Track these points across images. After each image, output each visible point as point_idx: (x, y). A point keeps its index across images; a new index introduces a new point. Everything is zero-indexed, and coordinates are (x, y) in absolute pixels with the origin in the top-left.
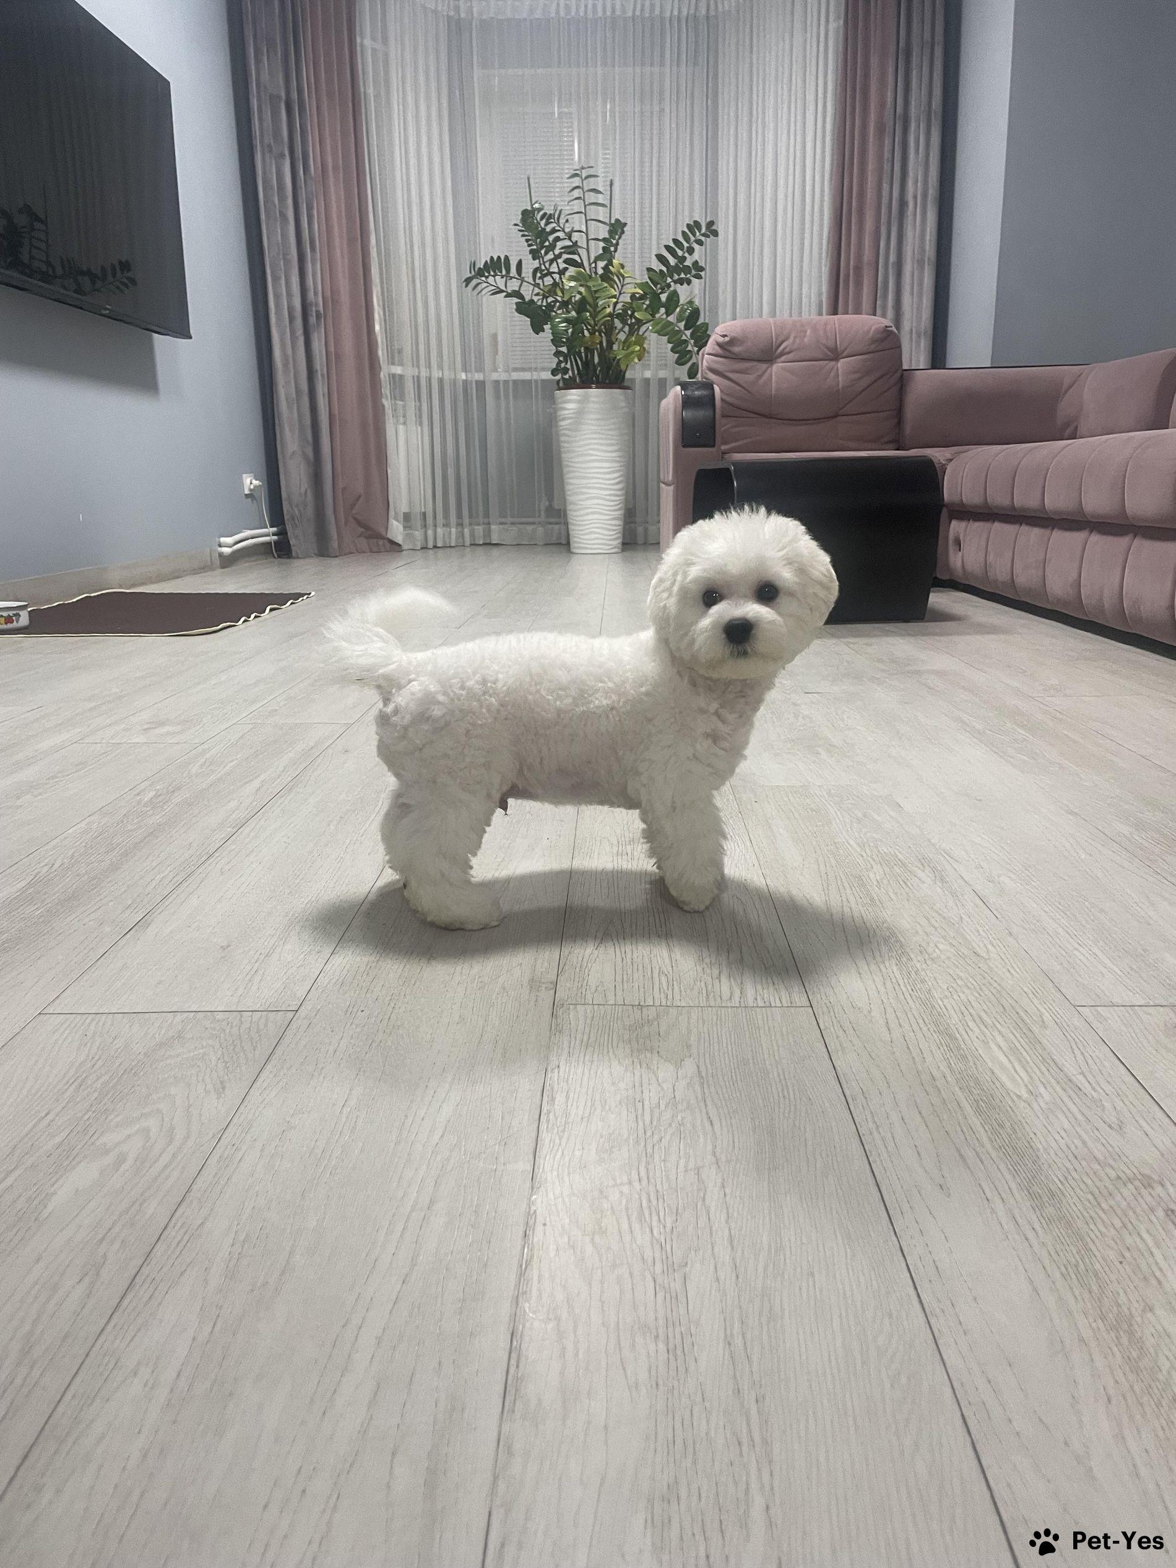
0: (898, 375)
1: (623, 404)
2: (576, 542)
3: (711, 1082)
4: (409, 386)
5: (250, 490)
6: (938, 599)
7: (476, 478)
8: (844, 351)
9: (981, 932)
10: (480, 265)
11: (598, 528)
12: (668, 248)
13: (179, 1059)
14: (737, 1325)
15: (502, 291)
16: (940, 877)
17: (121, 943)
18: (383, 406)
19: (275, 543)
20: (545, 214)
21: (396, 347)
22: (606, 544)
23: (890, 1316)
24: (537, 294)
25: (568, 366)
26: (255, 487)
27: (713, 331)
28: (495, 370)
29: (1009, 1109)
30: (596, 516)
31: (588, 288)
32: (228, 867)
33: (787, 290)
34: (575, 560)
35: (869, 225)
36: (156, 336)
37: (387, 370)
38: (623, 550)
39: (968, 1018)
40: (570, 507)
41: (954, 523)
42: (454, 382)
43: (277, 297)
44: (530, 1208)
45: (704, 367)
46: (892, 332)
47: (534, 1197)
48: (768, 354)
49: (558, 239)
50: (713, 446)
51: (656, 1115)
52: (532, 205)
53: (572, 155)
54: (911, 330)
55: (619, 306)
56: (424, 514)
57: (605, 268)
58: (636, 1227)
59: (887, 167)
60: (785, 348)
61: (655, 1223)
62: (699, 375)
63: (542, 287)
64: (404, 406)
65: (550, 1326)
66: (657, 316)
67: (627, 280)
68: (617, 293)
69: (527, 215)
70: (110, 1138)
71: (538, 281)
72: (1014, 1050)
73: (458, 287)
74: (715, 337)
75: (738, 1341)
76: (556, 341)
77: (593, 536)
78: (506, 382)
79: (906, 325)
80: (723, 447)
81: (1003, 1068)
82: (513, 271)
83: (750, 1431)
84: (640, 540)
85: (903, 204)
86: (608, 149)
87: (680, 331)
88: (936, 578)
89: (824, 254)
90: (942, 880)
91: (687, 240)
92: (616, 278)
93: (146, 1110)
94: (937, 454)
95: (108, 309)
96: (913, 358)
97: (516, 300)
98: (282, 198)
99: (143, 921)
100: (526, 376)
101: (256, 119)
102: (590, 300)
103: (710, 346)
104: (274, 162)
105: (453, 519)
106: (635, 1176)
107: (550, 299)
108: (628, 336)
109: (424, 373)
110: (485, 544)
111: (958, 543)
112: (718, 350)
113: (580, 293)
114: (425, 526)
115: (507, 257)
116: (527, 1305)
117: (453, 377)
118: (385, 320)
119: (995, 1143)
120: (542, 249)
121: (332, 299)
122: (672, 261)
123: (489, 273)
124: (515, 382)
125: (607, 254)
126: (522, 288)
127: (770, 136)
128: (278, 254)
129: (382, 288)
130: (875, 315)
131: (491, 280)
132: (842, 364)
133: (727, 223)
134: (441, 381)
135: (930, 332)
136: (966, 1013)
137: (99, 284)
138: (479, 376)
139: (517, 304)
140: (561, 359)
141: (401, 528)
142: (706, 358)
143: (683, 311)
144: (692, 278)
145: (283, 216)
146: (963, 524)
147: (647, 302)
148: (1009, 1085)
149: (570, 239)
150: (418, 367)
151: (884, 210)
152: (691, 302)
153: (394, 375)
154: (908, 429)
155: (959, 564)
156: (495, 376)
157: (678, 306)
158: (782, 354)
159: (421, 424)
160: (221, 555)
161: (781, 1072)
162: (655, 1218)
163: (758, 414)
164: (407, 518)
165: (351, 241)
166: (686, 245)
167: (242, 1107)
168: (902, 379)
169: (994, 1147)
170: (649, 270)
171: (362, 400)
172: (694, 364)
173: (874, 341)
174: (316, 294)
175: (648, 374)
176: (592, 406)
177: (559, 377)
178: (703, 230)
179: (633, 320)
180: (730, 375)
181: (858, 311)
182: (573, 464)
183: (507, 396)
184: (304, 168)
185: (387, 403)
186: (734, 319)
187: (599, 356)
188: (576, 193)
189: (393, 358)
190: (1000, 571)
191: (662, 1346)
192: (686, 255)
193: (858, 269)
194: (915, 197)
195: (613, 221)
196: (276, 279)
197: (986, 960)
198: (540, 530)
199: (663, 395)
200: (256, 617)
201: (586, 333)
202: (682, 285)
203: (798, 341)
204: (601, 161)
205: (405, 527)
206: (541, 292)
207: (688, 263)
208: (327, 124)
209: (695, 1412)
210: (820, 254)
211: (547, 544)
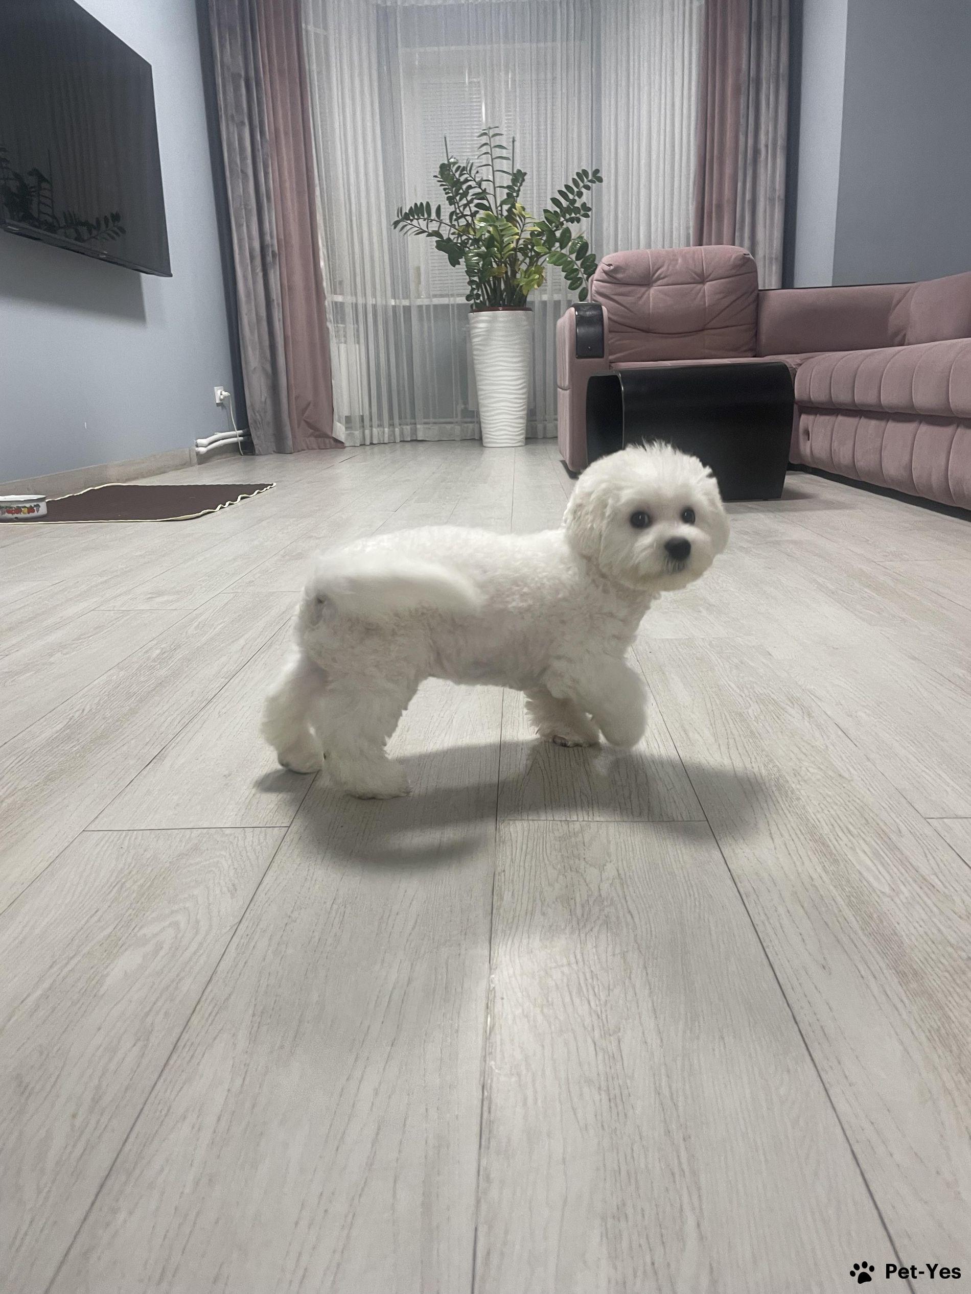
0: (754, 294)
1: (525, 323)
2: (487, 438)
3: (629, 883)
4: (349, 311)
5: (221, 400)
6: (792, 481)
7: (404, 387)
8: (710, 275)
9: (844, 758)
10: (406, 210)
11: (505, 425)
12: (560, 192)
13: (198, 867)
14: (664, 1079)
15: (424, 232)
16: (808, 713)
17: (144, 772)
18: (328, 329)
19: (241, 442)
20: (459, 167)
21: (338, 279)
22: (511, 439)
23: (788, 1071)
24: (453, 234)
25: (480, 292)
26: (225, 397)
27: (600, 260)
28: (419, 297)
29: (876, 903)
30: (505, 416)
31: (495, 227)
32: (224, 711)
33: (660, 225)
34: (487, 451)
35: (728, 171)
36: (143, 275)
37: (330, 299)
38: (526, 444)
39: (837, 829)
40: (482, 409)
41: (803, 417)
42: (385, 307)
43: (240, 240)
44: (490, 985)
45: (593, 291)
46: (749, 258)
47: (493, 976)
48: (646, 280)
49: (470, 187)
50: (602, 357)
51: (587, 909)
52: (448, 160)
53: (480, 117)
54: (765, 256)
55: (521, 242)
56: (362, 416)
57: (509, 210)
58: (577, 1001)
59: (742, 121)
60: (660, 275)
61: (591, 997)
62: (589, 297)
63: (457, 227)
64: (345, 328)
65: (514, 1079)
66: (553, 249)
67: (527, 221)
68: (520, 231)
69: (445, 168)
70: (148, 931)
71: (454, 223)
72: (876, 854)
73: (387, 229)
74: (602, 266)
75: (666, 1091)
76: (470, 272)
77: (503, 432)
78: (428, 307)
79: (761, 251)
80: (611, 357)
81: (868, 869)
82: (434, 216)
83: (680, 1163)
84: (540, 435)
85: (756, 152)
86: (510, 111)
87: (572, 262)
88: (789, 463)
89: (691, 196)
90: (809, 715)
91: (577, 185)
92: (518, 219)
93: (176, 907)
94: (789, 360)
95: (105, 254)
96: (766, 281)
97: (435, 239)
98: (243, 159)
99: (160, 755)
100: (445, 301)
101: (221, 92)
102: (498, 238)
103: (598, 274)
104: (236, 129)
105: (386, 420)
106: (573, 960)
107: (464, 237)
108: (529, 266)
109: (361, 301)
110: (412, 441)
111: (807, 433)
112: (605, 277)
113: (489, 232)
114: (363, 427)
115: (428, 204)
116: (493, 1063)
117: (384, 303)
118: (328, 257)
119: (866, 932)
120: (457, 195)
121: (285, 242)
122: (565, 203)
123: (414, 217)
124: (435, 306)
125: (511, 199)
126: (441, 229)
127: (645, 98)
128: (241, 205)
129: (326, 231)
130: (734, 245)
131: (415, 222)
132: (708, 286)
133: (609, 171)
134: (374, 307)
135: (780, 259)
136: (836, 825)
137: (94, 232)
138: (406, 303)
139: (437, 241)
140: (474, 286)
141: (344, 428)
142: (595, 284)
143: (574, 244)
144: (581, 217)
145: (244, 172)
146: (811, 417)
147: (544, 238)
148: (875, 884)
149: (480, 187)
150: (356, 295)
151: (740, 157)
152: (580, 237)
153: (336, 303)
154: (763, 338)
155: (808, 451)
156: (419, 302)
157: (570, 241)
158: (658, 279)
159: (359, 343)
160: (198, 453)
161: (686, 875)
162: (591, 991)
163: (638, 329)
164: (348, 420)
165: (300, 193)
166: (576, 190)
167: (252, 905)
168: (758, 298)
169: (865, 935)
170: (546, 211)
171: (310, 323)
172: (584, 288)
173: (735, 266)
174: (272, 237)
175: (545, 297)
176: (499, 325)
177: (472, 302)
178: (590, 178)
179: (533, 253)
180: (615, 297)
181: (719, 242)
182: (484, 374)
183: (429, 319)
184: (260, 132)
185: (330, 326)
186: (616, 251)
187: (505, 284)
188: (484, 149)
189: (335, 290)
190: (843, 455)
191: (604, 1096)
192: (576, 198)
193: (720, 207)
194: (767, 146)
195: (515, 172)
196: (239, 226)
197: (849, 781)
198: (458, 429)
199: (557, 315)
200: (230, 504)
201: (494, 265)
202: (572, 223)
203: (671, 268)
204: (504, 121)
205: (346, 428)
206: (457, 231)
207: (578, 205)
208: (279, 99)
209: (635, 1148)
210: (688, 194)
211: (463, 440)
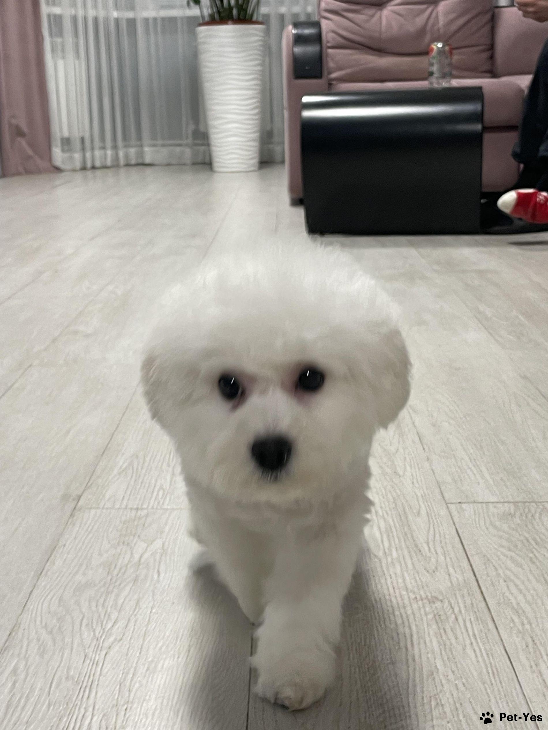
0: (489, 14)
1: (259, 38)
2: (217, 162)
4: (67, 24)
11: (236, 149)
22: (243, 163)
28: (145, 9)
30: (235, 138)
34: (216, 176)
37: (47, 10)
38: (259, 168)
42: (107, 20)
45: (321, 7)
50: (322, 78)
56: (83, 140)
64: (62, 43)
77: (233, 156)
78: (155, 19)
80: (330, 77)
105: (109, 143)
109: (80, 13)
110: (138, 164)
114: (84, 149)
117: (106, 15)
124: (163, 19)
132: (441, 6)
134: (96, 19)
138: (130, 15)
141: (62, 152)
150: (75, 7)
153: (53, 15)
154: (499, 59)
156: (145, 14)
158: (391, 0)
159: (78, 58)
163: (364, 46)
164: (67, 142)
168: (493, 14)
180: (346, 14)
198: (188, 151)
211: (194, 164)
